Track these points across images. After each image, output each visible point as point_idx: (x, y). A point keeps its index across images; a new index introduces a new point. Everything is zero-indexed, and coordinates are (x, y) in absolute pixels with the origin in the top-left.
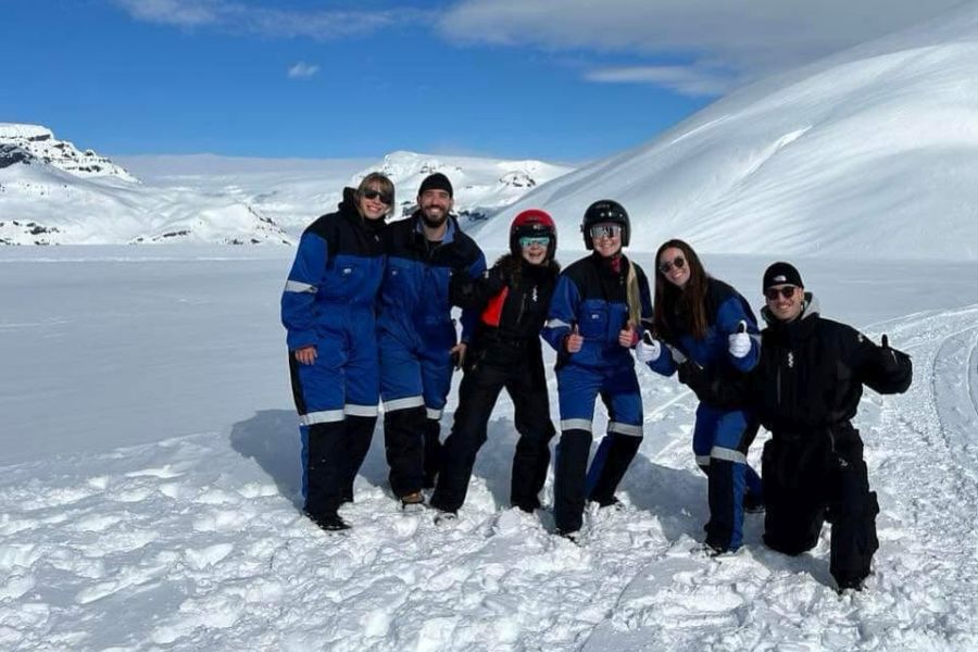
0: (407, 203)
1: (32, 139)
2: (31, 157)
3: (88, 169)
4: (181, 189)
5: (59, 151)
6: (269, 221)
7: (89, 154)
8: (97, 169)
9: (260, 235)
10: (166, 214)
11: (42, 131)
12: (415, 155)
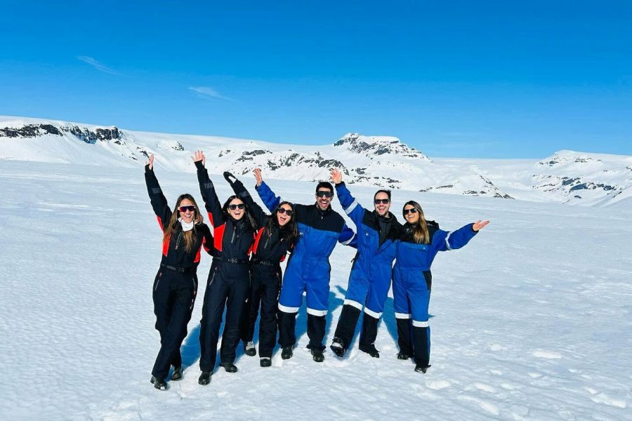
0: (566, 178)
1: (391, 143)
2: (391, 150)
3: (412, 156)
4: (451, 166)
5: (401, 148)
6: (490, 183)
7: (413, 149)
8: (416, 156)
9: (485, 190)
10: (443, 177)
11: (396, 139)
12: (573, 152)
